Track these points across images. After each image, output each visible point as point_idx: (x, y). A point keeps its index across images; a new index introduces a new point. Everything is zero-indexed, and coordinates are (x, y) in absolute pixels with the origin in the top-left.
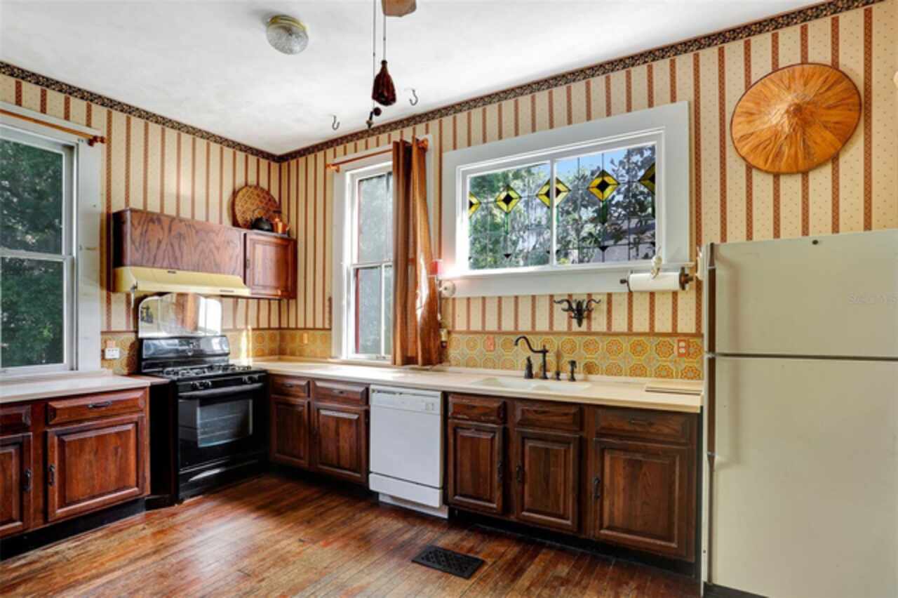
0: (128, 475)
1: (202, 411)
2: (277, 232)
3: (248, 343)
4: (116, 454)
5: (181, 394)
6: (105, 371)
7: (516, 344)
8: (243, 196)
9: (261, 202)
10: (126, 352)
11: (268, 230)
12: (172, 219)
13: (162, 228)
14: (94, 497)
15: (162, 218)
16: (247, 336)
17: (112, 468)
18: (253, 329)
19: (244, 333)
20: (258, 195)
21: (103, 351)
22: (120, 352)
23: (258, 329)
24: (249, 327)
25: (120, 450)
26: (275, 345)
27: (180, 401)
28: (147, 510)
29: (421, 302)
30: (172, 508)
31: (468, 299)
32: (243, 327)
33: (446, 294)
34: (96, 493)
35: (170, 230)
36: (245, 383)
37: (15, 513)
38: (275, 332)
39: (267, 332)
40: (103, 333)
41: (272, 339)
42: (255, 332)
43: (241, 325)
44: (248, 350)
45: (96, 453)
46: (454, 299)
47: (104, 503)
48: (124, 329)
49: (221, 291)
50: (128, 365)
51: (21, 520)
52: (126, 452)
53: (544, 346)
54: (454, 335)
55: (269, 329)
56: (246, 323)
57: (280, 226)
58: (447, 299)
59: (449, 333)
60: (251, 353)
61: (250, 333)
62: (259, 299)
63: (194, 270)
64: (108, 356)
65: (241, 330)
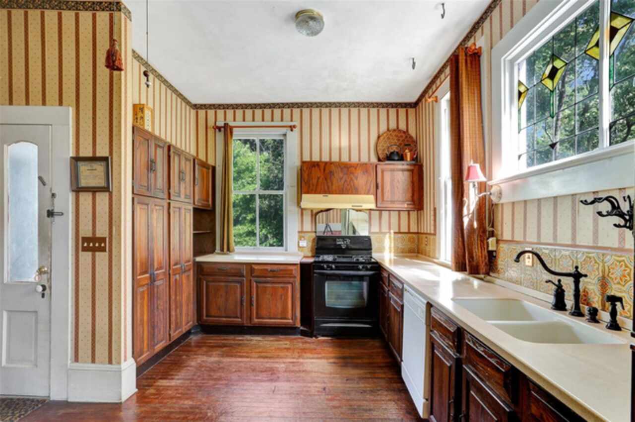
0: (288, 312)
1: (328, 284)
2: (406, 160)
3: (391, 242)
4: (281, 298)
5: (315, 271)
6: (300, 253)
7: (517, 260)
8: (384, 139)
9: (399, 140)
10: (310, 244)
11: (398, 160)
12: (326, 163)
13: (320, 170)
14: (270, 318)
15: (320, 164)
16: (390, 237)
17: (280, 306)
18: (395, 233)
19: (387, 236)
20: (397, 136)
21: (298, 242)
22: (307, 243)
23: (400, 233)
24: (392, 231)
25: (283, 297)
26: (414, 246)
27: (315, 275)
28: (302, 335)
29: (468, 210)
30: (310, 339)
31: (513, 203)
32: (387, 231)
33: (494, 199)
34: (272, 316)
35: (324, 170)
36: (359, 270)
37: (239, 315)
38: (414, 236)
39: (406, 235)
40: (299, 232)
41: (411, 240)
42: (396, 235)
43: (385, 229)
44: (390, 248)
45: (272, 295)
46: (502, 204)
47: (275, 323)
48: (310, 230)
49: (353, 206)
50: (311, 251)
51: (241, 318)
52: (286, 299)
53: (577, 268)
54: (502, 245)
55: (409, 233)
56: (390, 228)
57: (409, 155)
58: (496, 205)
59: (498, 241)
60: (393, 250)
61: (392, 236)
62: (399, 211)
63: (340, 193)
64: (300, 245)
65: (385, 233)
